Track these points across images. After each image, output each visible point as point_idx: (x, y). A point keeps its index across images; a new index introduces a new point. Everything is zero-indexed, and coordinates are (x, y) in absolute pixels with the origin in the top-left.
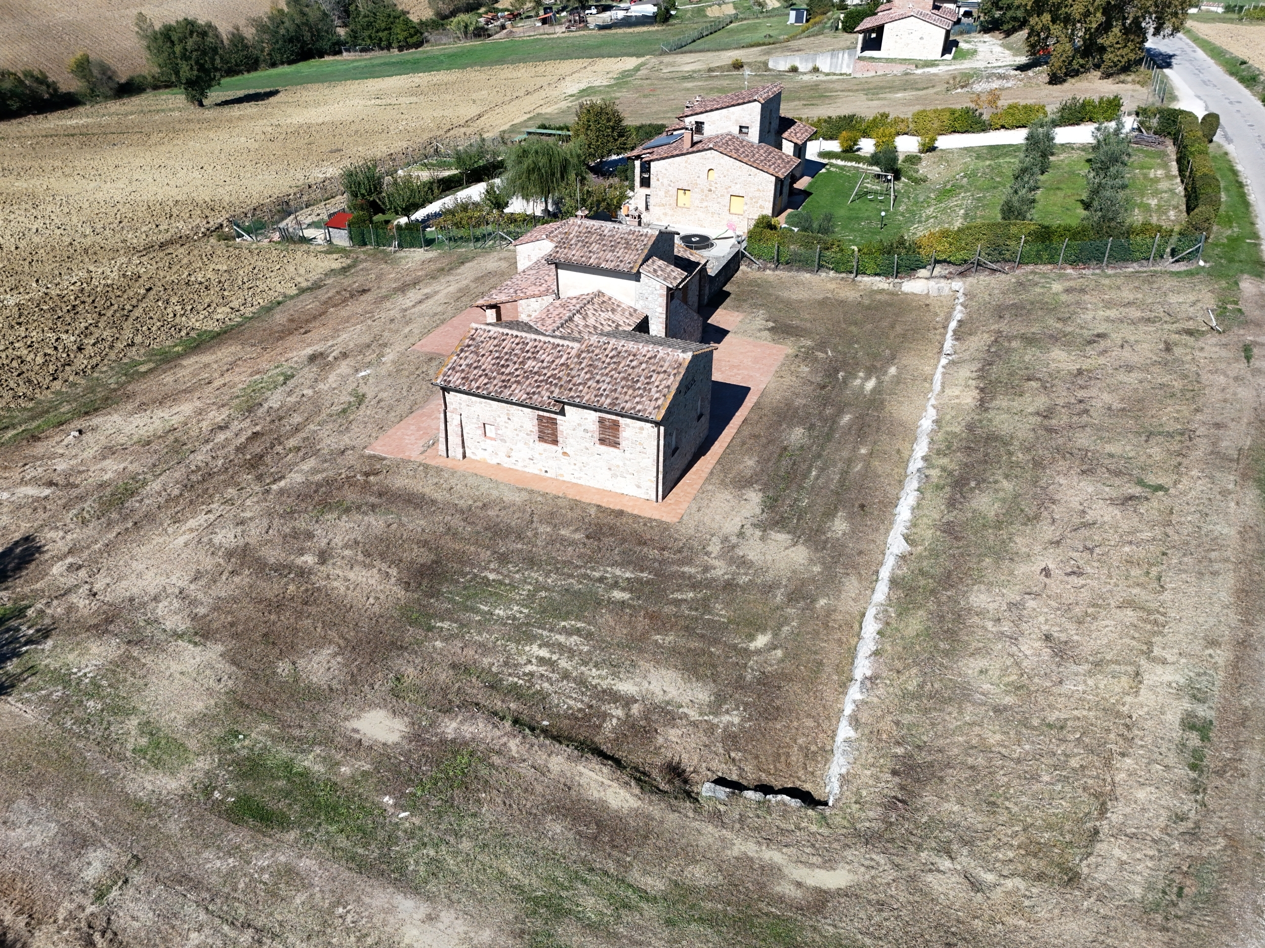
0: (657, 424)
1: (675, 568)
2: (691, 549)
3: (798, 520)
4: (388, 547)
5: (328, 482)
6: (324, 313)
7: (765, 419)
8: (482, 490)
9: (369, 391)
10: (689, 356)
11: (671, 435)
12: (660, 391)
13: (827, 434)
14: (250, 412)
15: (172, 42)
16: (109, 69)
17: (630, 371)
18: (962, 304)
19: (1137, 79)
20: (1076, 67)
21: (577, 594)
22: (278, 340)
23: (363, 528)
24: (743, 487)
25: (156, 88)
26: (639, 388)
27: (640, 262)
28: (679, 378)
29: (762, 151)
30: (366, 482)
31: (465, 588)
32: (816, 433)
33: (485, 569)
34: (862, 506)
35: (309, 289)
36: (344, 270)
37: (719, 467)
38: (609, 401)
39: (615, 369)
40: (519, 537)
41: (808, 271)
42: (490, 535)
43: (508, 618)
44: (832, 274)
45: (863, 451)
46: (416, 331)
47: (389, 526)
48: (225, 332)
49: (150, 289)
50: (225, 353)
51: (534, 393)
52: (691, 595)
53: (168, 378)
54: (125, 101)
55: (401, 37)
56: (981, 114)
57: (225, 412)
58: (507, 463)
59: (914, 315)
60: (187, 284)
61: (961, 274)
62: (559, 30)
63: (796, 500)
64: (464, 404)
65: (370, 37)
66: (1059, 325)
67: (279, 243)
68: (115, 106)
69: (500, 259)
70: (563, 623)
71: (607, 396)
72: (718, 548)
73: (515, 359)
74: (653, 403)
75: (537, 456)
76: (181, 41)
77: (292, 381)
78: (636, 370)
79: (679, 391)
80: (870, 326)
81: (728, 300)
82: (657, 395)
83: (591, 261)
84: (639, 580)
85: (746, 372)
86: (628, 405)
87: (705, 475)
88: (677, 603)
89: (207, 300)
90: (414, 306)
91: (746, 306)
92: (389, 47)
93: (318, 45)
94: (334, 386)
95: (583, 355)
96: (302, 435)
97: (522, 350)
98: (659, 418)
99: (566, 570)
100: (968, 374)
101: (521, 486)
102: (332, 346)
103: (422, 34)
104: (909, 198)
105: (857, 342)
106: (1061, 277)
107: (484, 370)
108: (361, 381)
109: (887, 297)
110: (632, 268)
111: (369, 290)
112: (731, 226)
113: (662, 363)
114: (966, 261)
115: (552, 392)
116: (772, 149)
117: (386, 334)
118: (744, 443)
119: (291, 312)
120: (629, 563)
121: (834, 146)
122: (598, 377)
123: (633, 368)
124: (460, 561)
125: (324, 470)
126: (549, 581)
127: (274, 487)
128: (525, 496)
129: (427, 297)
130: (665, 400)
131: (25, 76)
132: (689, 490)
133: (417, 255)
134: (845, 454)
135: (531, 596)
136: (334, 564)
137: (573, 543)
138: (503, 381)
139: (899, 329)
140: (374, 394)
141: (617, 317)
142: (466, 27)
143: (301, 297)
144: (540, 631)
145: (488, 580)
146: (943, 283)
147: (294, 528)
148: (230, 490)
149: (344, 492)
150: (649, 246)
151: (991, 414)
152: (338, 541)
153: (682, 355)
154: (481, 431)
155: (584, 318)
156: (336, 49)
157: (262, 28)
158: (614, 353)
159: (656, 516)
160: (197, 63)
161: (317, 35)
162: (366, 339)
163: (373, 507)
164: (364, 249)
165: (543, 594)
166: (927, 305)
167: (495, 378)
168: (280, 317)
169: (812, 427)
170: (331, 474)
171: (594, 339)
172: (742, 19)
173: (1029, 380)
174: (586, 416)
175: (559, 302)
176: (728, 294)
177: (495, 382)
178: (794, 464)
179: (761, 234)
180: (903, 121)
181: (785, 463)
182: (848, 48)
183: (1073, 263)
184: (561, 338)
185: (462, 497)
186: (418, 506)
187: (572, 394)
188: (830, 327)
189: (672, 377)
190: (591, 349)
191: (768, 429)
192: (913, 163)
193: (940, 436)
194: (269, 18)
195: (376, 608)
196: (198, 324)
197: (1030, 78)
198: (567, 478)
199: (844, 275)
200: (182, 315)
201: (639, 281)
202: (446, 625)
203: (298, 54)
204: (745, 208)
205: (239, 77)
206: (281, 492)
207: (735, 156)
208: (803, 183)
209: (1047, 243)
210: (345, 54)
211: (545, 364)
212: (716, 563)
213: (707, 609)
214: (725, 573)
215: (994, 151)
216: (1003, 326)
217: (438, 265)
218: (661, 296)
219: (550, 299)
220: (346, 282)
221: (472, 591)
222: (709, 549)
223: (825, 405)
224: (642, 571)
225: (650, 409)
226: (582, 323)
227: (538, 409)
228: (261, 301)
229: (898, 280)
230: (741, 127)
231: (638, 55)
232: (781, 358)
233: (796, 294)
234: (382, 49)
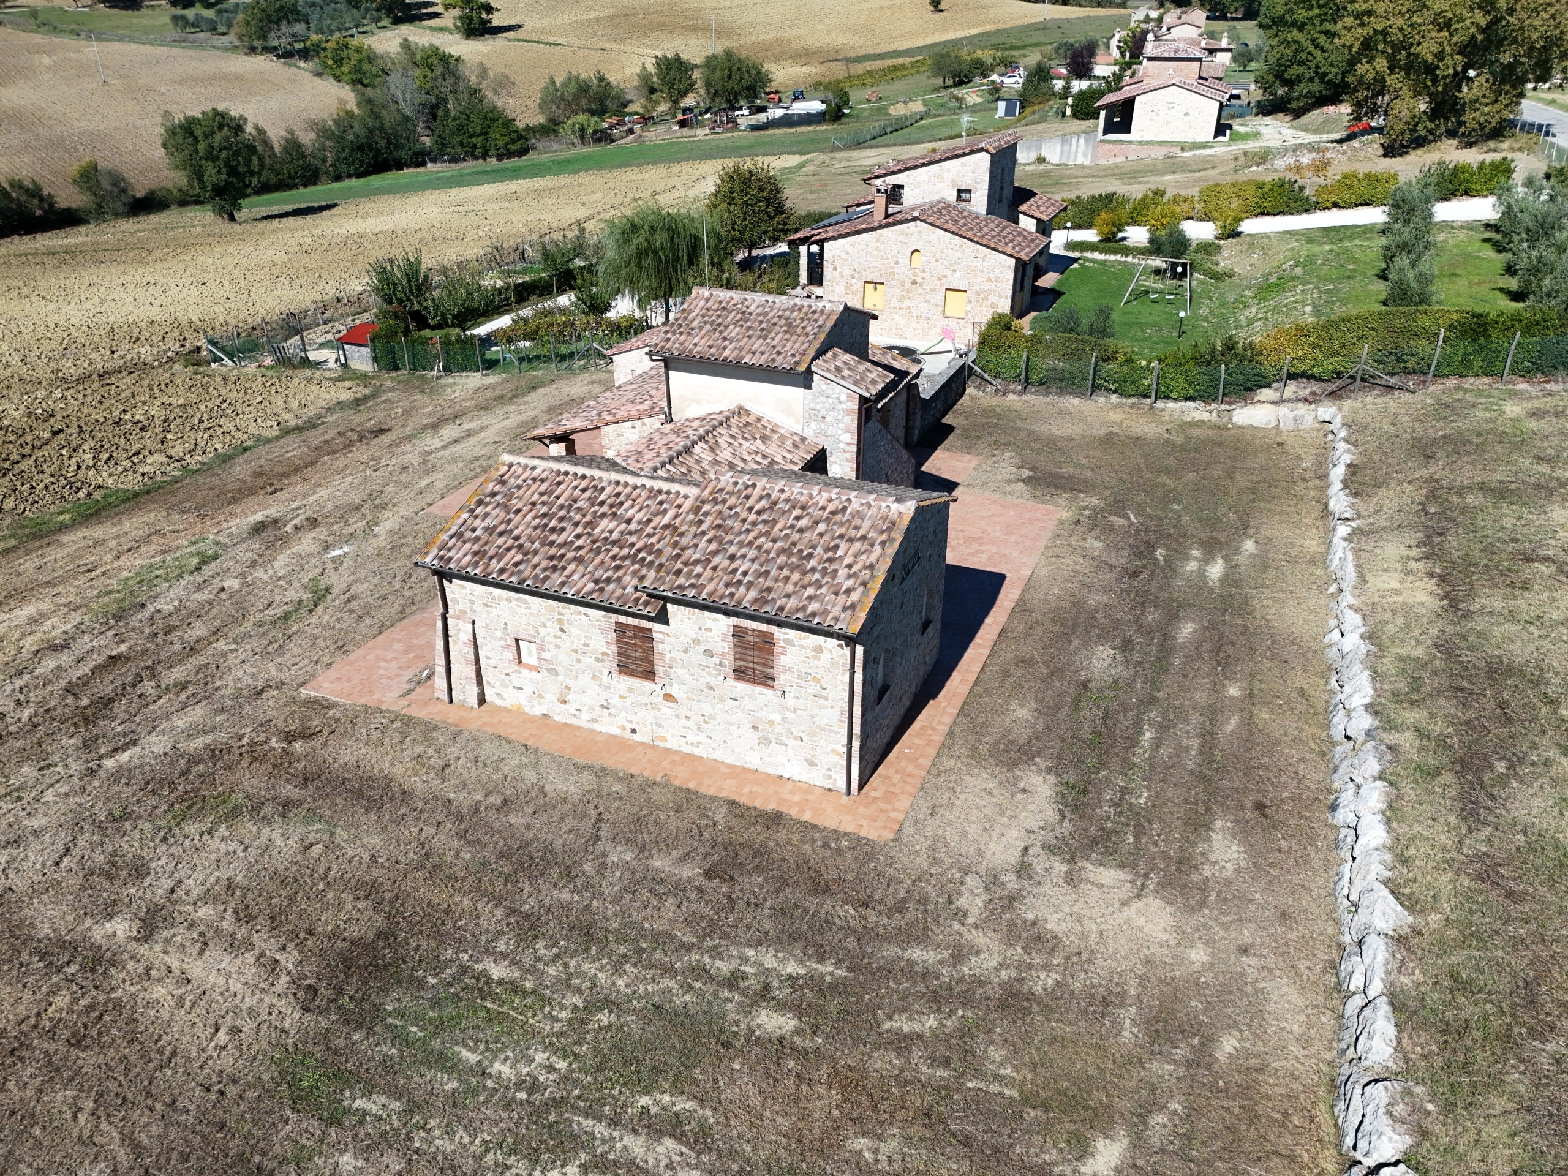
0: (850, 641)
1: (891, 951)
2: (923, 902)
3: (1137, 837)
4: (292, 899)
5: (212, 753)
6: (312, 463)
7: (1039, 630)
8: (506, 770)
9: (337, 581)
10: (909, 508)
11: (876, 661)
12: (855, 575)
13: (1159, 659)
14: (118, 618)
15: (196, 138)
16: (123, 179)
17: (796, 536)
18: (1346, 440)
19: (1517, 146)
20: (1423, 133)
21: (679, 1019)
22: (229, 503)
23: (253, 851)
24: (1016, 764)
25: (183, 203)
26: (813, 570)
27: (811, 353)
28: (892, 550)
29: (992, 225)
30: (286, 752)
31: (436, 1003)
32: (1136, 657)
33: (487, 952)
34: (1260, 807)
35: (298, 429)
36: (358, 402)
37: (964, 721)
38: (753, 594)
39: (767, 534)
40: (568, 874)
41: (1075, 395)
42: (507, 869)
43: (519, 1085)
44: (1114, 398)
45: (1234, 691)
46: (439, 484)
47: (306, 849)
48: (148, 492)
49: (61, 431)
50: (134, 525)
51: (608, 580)
52: (931, 1022)
53: (28, 564)
54: (141, 219)
55: (500, 143)
56: (1302, 188)
57: (76, 617)
58: (561, 714)
59: (1262, 458)
60: (117, 424)
61: (1333, 395)
62: (701, 133)
63: (1124, 791)
64: (478, 603)
65: (461, 144)
66: (1545, 469)
67: (272, 367)
68: (127, 226)
69: (593, 382)
70: (644, 1101)
71: (750, 585)
72: (979, 901)
73: (578, 517)
74: (841, 598)
75: (615, 700)
76: (206, 136)
77: (213, 565)
78: (807, 535)
79: (891, 575)
80: (1192, 476)
81: (951, 437)
82: (850, 583)
83: (727, 353)
84: (815, 982)
85: (994, 549)
86: (792, 603)
87: (938, 738)
88: (903, 1043)
89: (136, 447)
90: (444, 447)
91: (981, 445)
92: (485, 156)
93: (396, 154)
94: (281, 573)
95: (706, 508)
96: (199, 660)
97: (592, 501)
98: (855, 628)
99: (658, 955)
100: (1404, 551)
101: (583, 761)
102: (299, 508)
103: (527, 140)
104: (1210, 298)
105: (1176, 500)
106: (1513, 394)
107: (517, 538)
108: (330, 565)
109: (1210, 432)
110: (797, 363)
111: (389, 430)
112: (947, 334)
113: (858, 522)
114: (1339, 375)
115: (642, 578)
116: (1005, 223)
117: (390, 489)
118: (1006, 675)
119: (262, 462)
120: (794, 937)
121: (1090, 235)
122: (732, 549)
123: (801, 531)
124: (438, 936)
125: (214, 729)
126: (621, 983)
127: (109, 764)
128: (588, 780)
129: (469, 434)
130: (865, 593)
131: (12, 185)
132: (910, 769)
133: (473, 380)
134: (1200, 697)
135: (579, 1022)
136: (168, 941)
137: (678, 889)
138: (551, 558)
139: (1242, 480)
140: (344, 586)
141: (772, 450)
142: (583, 130)
143: (282, 441)
144: (588, 1123)
145: (489, 981)
146: (1302, 409)
147: (114, 854)
148: (25, 769)
149: (238, 775)
150: (827, 329)
151: (1479, 624)
152: (193, 886)
153: (895, 507)
154: (511, 654)
155: (712, 450)
156: (418, 160)
157: (324, 132)
158: (763, 503)
159: (848, 825)
160: (227, 164)
161: (393, 144)
162: (356, 497)
163: (286, 805)
164: (393, 374)
165: (604, 1018)
166: (1280, 444)
167: (536, 552)
168: (242, 469)
169: (1126, 646)
170: (222, 737)
171: (727, 479)
172: (936, 116)
173: (1528, 559)
174: (709, 624)
175: (671, 426)
176: (950, 429)
177: (536, 560)
178: (1106, 716)
179: (999, 338)
180: (1185, 200)
181: (1089, 714)
182: (1084, 132)
183: (1525, 374)
184: (667, 480)
185: (463, 784)
186: (374, 804)
187: (681, 580)
188: (1125, 477)
189: (878, 548)
190: (721, 497)
191: (1047, 647)
192: (1209, 254)
193: (1389, 665)
194: (335, 121)
195: (226, 1061)
196: (110, 481)
197: (1355, 150)
198: (672, 743)
199: (1134, 400)
200: (89, 468)
201: (809, 387)
202: (373, 1105)
203: (369, 165)
204: (968, 308)
205: (294, 192)
206: (118, 775)
207: (953, 228)
208: (1049, 280)
209: (1482, 340)
210: (429, 165)
211: (633, 527)
212: (980, 939)
213: (972, 1064)
214: (1002, 965)
215: (1332, 234)
216: (1437, 470)
217: (498, 392)
218: (848, 412)
219: (656, 422)
220: (357, 419)
221: (450, 1010)
222: (962, 902)
223: (1143, 604)
224: (821, 959)
225: (836, 611)
226: (708, 457)
227: (616, 611)
228: (219, 446)
229: (1223, 407)
230: (959, 191)
231: (802, 153)
232: (1052, 525)
233: (1061, 429)
234: (476, 158)
